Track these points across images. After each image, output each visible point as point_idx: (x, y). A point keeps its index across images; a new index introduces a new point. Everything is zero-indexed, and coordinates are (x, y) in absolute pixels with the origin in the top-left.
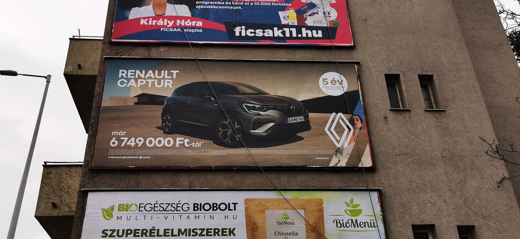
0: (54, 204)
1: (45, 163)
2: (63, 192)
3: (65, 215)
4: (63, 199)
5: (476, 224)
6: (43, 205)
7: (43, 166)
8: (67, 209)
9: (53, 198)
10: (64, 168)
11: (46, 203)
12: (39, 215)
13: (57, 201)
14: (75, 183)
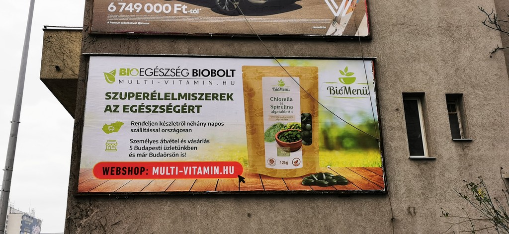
0: (57, 67)
1: (45, 27)
2: (65, 56)
3: (69, 78)
4: (66, 63)
5: (464, 93)
6: (47, 68)
7: (43, 30)
8: (70, 72)
9: (56, 61)
10: (64, 33)
11: (49, 66)
12: (44, 77)
13: (60, 65)
14: (76, 47)
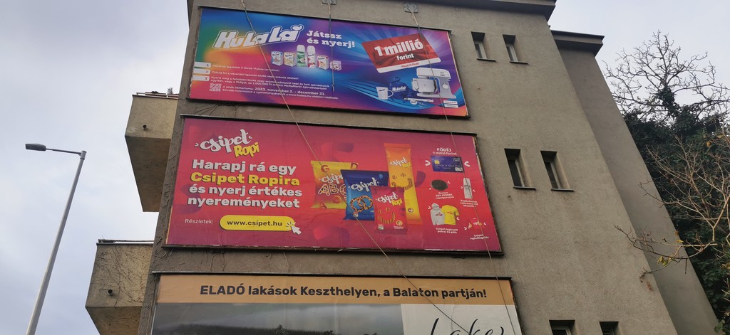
0: (110, 291)
1: (100, 241)
2: (122, 277)
3: (125, 305)
4: (122, 286)
5: (620, 321)
6: (96, 292)
7: (97, 244)
8: (127, 298)
9: (109, 284)
10: (124, 248)
11: (100, 290)
12: (91, 305)
13: (115, 289)
